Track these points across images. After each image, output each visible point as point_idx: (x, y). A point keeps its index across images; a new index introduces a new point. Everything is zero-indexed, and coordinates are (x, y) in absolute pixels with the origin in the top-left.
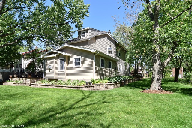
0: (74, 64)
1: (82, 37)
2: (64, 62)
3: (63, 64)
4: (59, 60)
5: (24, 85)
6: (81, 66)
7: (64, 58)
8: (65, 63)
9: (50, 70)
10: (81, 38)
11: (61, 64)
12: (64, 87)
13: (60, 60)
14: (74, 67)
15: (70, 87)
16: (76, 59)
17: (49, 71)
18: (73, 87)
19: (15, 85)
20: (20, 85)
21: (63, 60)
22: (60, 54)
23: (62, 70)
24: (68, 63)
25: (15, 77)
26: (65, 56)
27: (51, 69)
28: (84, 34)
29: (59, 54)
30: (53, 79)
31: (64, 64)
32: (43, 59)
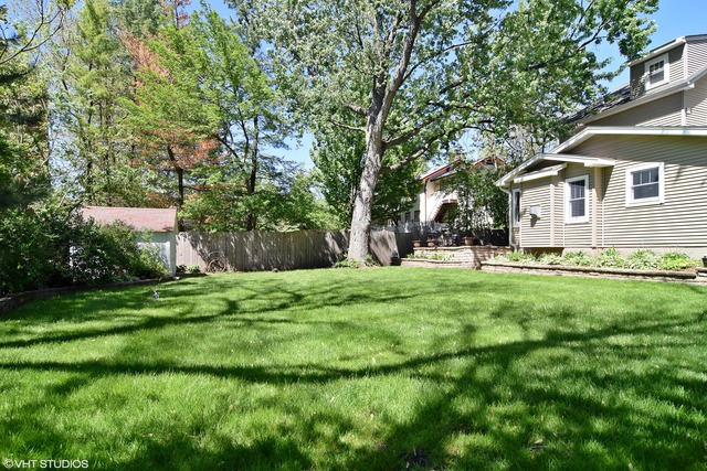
0: (630, 194)
1: (648, 86)
2: (587, 191)
3: (583, 195)
4: (566, 187)
5: (457, 266)
6: (661, 198)
7: (586, 178)
8: (590, 195)
9: (534, 219)
10: (647, 88)
11: (573, 197)
12: (601, 272)
13: (572, 184)
14: (627, 205)
15: (628, 274)
16: (636, 175)
17: (533, 225)
18: (644, 275)
19: (433, 266)
20: (445, 266)
21: (582, 183)
22: (569, 163)
23: (580, 219)
24: (602, 194)
25: (430, 244)
26: (590, 171)
27: (539, 216)
28: (659, 70)
29: (565, 166)
30: (549, 250)
31: (587, 198)
32: (507, 188)
